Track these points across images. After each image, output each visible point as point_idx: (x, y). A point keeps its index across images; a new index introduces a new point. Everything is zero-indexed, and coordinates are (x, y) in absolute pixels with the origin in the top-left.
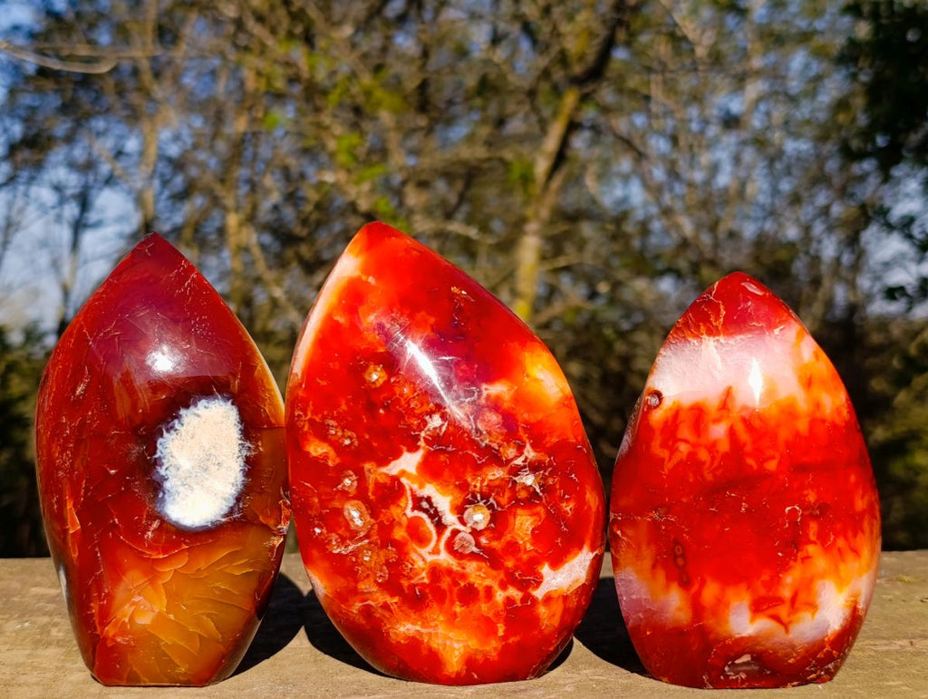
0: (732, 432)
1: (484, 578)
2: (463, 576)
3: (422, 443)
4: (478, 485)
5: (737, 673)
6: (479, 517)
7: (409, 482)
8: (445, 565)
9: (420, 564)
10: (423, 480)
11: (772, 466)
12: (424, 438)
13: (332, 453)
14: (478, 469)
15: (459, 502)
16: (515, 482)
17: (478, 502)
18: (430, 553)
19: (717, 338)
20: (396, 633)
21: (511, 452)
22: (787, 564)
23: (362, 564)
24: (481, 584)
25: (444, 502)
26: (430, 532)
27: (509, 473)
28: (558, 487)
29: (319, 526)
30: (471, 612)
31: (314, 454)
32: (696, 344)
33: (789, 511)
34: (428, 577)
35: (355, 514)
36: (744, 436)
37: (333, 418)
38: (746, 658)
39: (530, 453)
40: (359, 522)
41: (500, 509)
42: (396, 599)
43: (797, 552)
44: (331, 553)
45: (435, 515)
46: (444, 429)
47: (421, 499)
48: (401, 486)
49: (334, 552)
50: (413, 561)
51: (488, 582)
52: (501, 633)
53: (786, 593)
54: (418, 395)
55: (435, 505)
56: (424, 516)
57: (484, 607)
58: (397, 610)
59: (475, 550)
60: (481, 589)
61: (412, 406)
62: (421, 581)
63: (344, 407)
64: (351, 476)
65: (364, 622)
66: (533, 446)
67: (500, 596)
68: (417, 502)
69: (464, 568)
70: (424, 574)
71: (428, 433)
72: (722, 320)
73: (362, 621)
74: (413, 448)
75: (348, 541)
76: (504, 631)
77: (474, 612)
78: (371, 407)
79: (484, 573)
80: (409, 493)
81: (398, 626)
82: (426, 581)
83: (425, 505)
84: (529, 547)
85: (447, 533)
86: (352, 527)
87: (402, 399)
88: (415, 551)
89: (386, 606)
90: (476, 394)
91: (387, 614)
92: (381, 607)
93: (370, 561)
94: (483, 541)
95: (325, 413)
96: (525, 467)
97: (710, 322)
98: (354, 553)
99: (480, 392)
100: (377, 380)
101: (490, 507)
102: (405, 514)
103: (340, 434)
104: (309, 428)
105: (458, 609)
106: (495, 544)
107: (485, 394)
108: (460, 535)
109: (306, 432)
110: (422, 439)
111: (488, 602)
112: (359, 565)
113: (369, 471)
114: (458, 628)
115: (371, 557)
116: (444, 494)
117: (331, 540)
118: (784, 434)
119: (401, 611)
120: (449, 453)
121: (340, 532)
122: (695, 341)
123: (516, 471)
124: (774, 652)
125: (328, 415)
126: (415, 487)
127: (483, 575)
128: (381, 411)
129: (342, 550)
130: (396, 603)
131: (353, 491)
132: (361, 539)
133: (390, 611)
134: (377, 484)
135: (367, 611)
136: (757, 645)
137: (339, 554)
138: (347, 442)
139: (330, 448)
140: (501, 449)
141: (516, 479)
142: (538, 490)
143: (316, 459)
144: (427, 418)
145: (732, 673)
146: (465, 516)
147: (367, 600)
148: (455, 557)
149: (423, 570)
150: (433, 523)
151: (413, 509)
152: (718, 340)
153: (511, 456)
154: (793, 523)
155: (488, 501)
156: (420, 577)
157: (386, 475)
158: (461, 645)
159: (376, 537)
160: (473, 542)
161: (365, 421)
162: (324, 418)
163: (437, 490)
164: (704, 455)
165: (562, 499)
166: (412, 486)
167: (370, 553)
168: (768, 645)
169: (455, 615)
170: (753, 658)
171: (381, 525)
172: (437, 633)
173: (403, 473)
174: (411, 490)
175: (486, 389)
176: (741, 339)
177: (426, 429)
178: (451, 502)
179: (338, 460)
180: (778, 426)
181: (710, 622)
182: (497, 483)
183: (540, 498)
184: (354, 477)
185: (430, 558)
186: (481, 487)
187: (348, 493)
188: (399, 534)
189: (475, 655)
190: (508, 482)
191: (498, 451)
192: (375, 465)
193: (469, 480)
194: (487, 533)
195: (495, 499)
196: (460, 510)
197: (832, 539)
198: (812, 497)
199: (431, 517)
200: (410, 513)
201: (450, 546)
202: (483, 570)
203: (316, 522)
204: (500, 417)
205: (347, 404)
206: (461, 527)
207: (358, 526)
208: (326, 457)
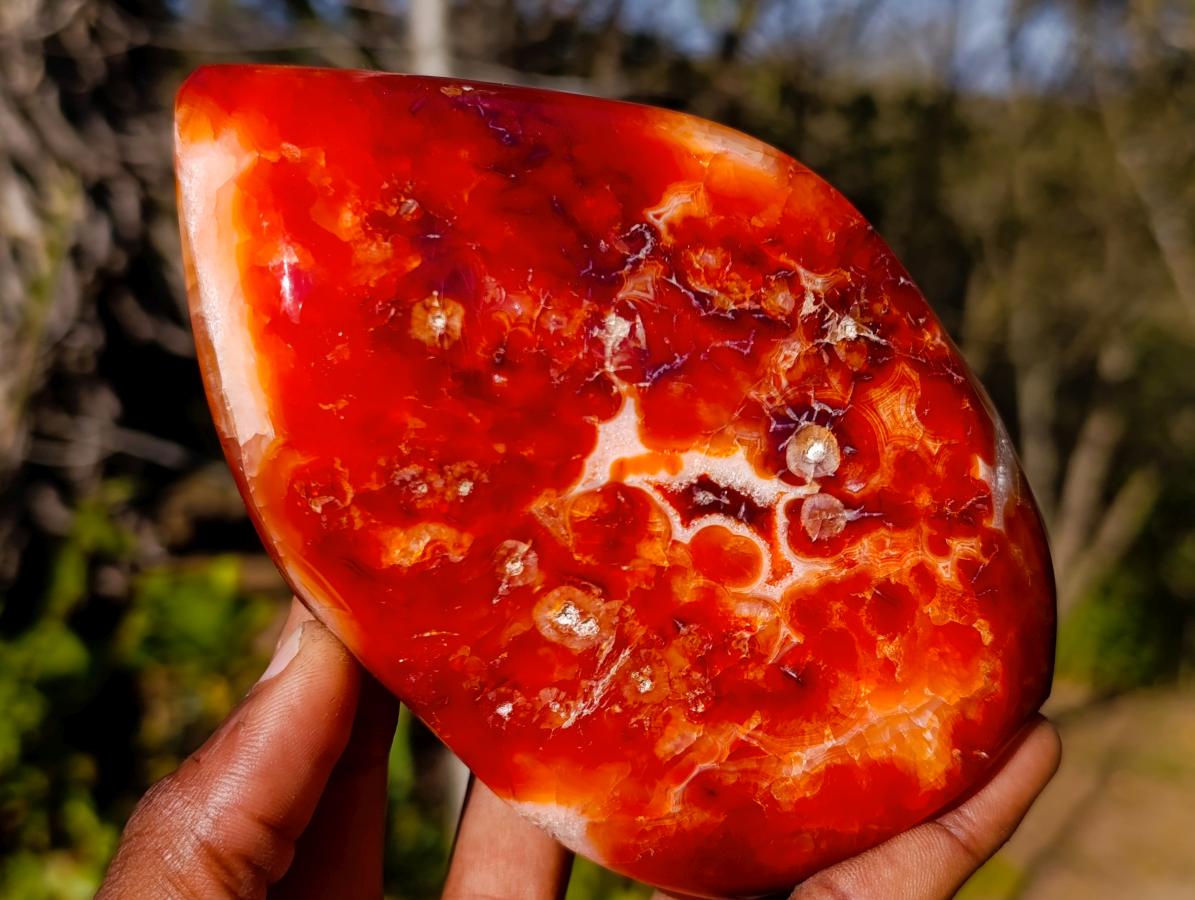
1: (899, 557)
2: (862, 579)
3: (621, 387)
4: (774, 393)
6: (816, 450)
7: (646, 477)
8: (814, 582)
9: (763, 616)
10: (667, 453)
12: (617, 373)
13: (446, 534)
14: (754, 366)
15: (761, 446)
16: (829, 347)
17: (797, 424)
18: (770, 582)
20: (788, 789)
21: (782, 300)
23: (642, 705)
24: (899, 573)
25: (735, 468)
26: (748, 542)
27: (810, 338)
28: (895, 312)
29: (502, 700)
30: (915, 635)
31: (407, 562)
34: (798, 629)
35: (569, 619)
37: (405, 462)
39: (815, 283)
40: (588, 629)
41: (841, 413)
42: (756, 720)
44: (560, 730)
45: (736, 503)
46: (640, 332)
47: (690, 490)
48: (636, 496)
49: (566, 724)
50: (746, 619)
51: (910, 560)
52: (987, 638)
54: (547, 303)
55: (722, 485)
56: (716, 520)
57: (932, 610)
58: (768, 739)
59: (850, 515)
60: (908, 581)
61: (552, 329)
62: (787, 648)
63: (415, 423)
64: (513, 550)
65: (706, 816)
66: (809, 267)
67: (945, 570)
68: (687, 503)
69: (851, 564)
70: (785, 630)
71: (618, 359)
73: (700, 816)
74: (610, 407)
75: (584, 683)
76: (992, 630)
77: (920, 631)
78: (473, 384)
79: (893, 547)
80: (657, 497)
81: (784, 769)
82: (796, 639)
83: (704, 498)
84: (934, 447)
85: (781, 520)
86: (577, 647)
87: (525, 330)
88: (740, 598)
89: (741, 750)
90: (648, 236)
91: (750, 764)
92: (730, 758)
93: (656, 687)
94: (854, 488)
95: (382, 462)
96: (824, 311)
98: (613, 695)
99: (652, 229)
100: (447, 327)
101: (822, 419)
102: (675, 543)
103: (439, 484)
104: (365, 518)
105: (887, 649)
106: (876, 481)
107: (661, 224)
108: (806, 508)
109: (362, 528)
110: (615, 378)
111: (933, 597)
112: (636, 712)
113: (549, 511)
114: (906, 685)
115: (652, 678)
116: (726, 452)
117: (547, 708)
119: (777, 735)
120: (681, 369)
121: (557, 676)
123: (816, 327)
125: (390, 463)
126: (663, 476)
127: (892, 553)
128: (498, 379)
129: (581, 709)
130: (758, 728)
131: (536, 579)
132: (612, 658)
133: (756, 751)
134: (578, 526)
135: (705, 790)
137: (581, 721)
138: (465, 489)
139: (433, 527)
140: (763, 304)
141: (827, 340)
142: (874, 337)
143: (419, 568)
144: (596, 332)
146: (792, 467)
147: (692, 766)
148: (823, 555)
149: (777, 622)
150: (740, 521)
151: (686, 522)
153: (788, 307)
155: (812, 410)
156: (781, 638)
157: (590, 494)
158: (930, 714)
159: (640, 632)
160: (837, 503)
161: (477, 421)
162: (386, 473)
163: (708, 453)
165: (918, 329)
166: (653, 479)
167: (647, 670)
169: (888, 666)
171: (640, 600)
172: (872, 726)
173: (621, 467)
174: (659, 488)
175: (658, 217)
177: (608, 352)
178: (749, 458)
179: (467, 540)
182: (803, 367)
183: (885, 350)
184: (524, 548)
185: (777, 592)
186: (782, 393)
187: (527, 588)
188: (688, 588)
189: (963, 713)
190: (819, 355)
191: (761, 311)
192: (553, 492)
193: (753, 394)
194: (849, 471)
195: (820, 400)
196: (773, 462)
199: (730, 512)
200: (684, 535)
201: (801, 542)
202: (888, 542)
203: (491, 696)
204: (720, 250)
205: (417, 412)
206: (799, 492)
207: (588, 638)
208: (436, 548)
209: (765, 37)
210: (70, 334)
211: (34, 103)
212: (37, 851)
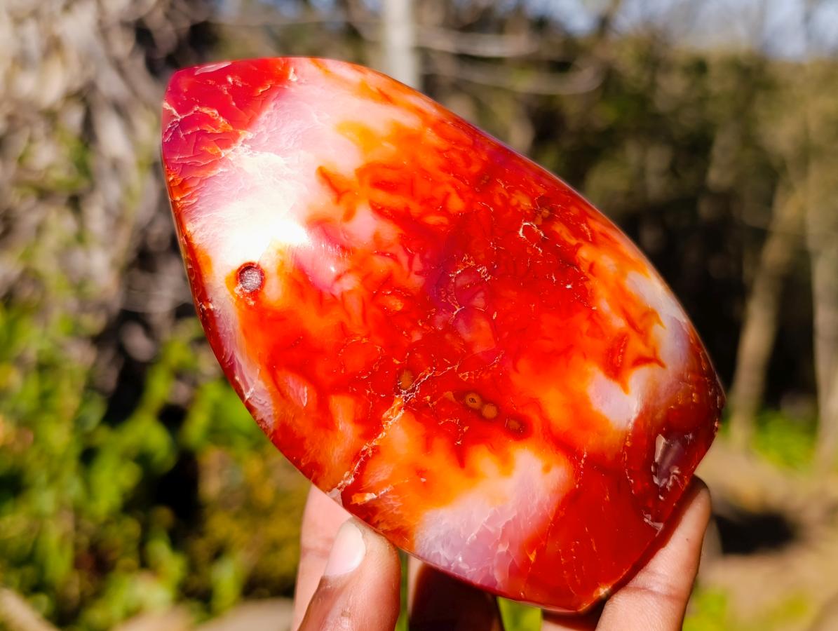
0: (379, 211)
5: (668, 475)
11: (456, 204)
19: (240, 141)
22: (586, 290)
32: (225, 170)
33: (523, 232)
36: (396, 201)
38: (661, 442)
43: (579, 268)
53: (618, 323)
72: (222, 120)
97: (213, 134)
118: (430, 162)
122: (220, 170)
124: (676, 404)
136: (654, 414)
145: (665, 480)
152: (245, 141)
154: (542, 243)
164: (381, 265)
168: (663, 401)
170: (666, 437)
176: (268, 116)
180: (414, 159)
181: (589, 443)
197: (586, 228)
198: (525, 203)
209: (629, 20)
210: (152, 222)
211: (127, 65)
212: (129, 570)
